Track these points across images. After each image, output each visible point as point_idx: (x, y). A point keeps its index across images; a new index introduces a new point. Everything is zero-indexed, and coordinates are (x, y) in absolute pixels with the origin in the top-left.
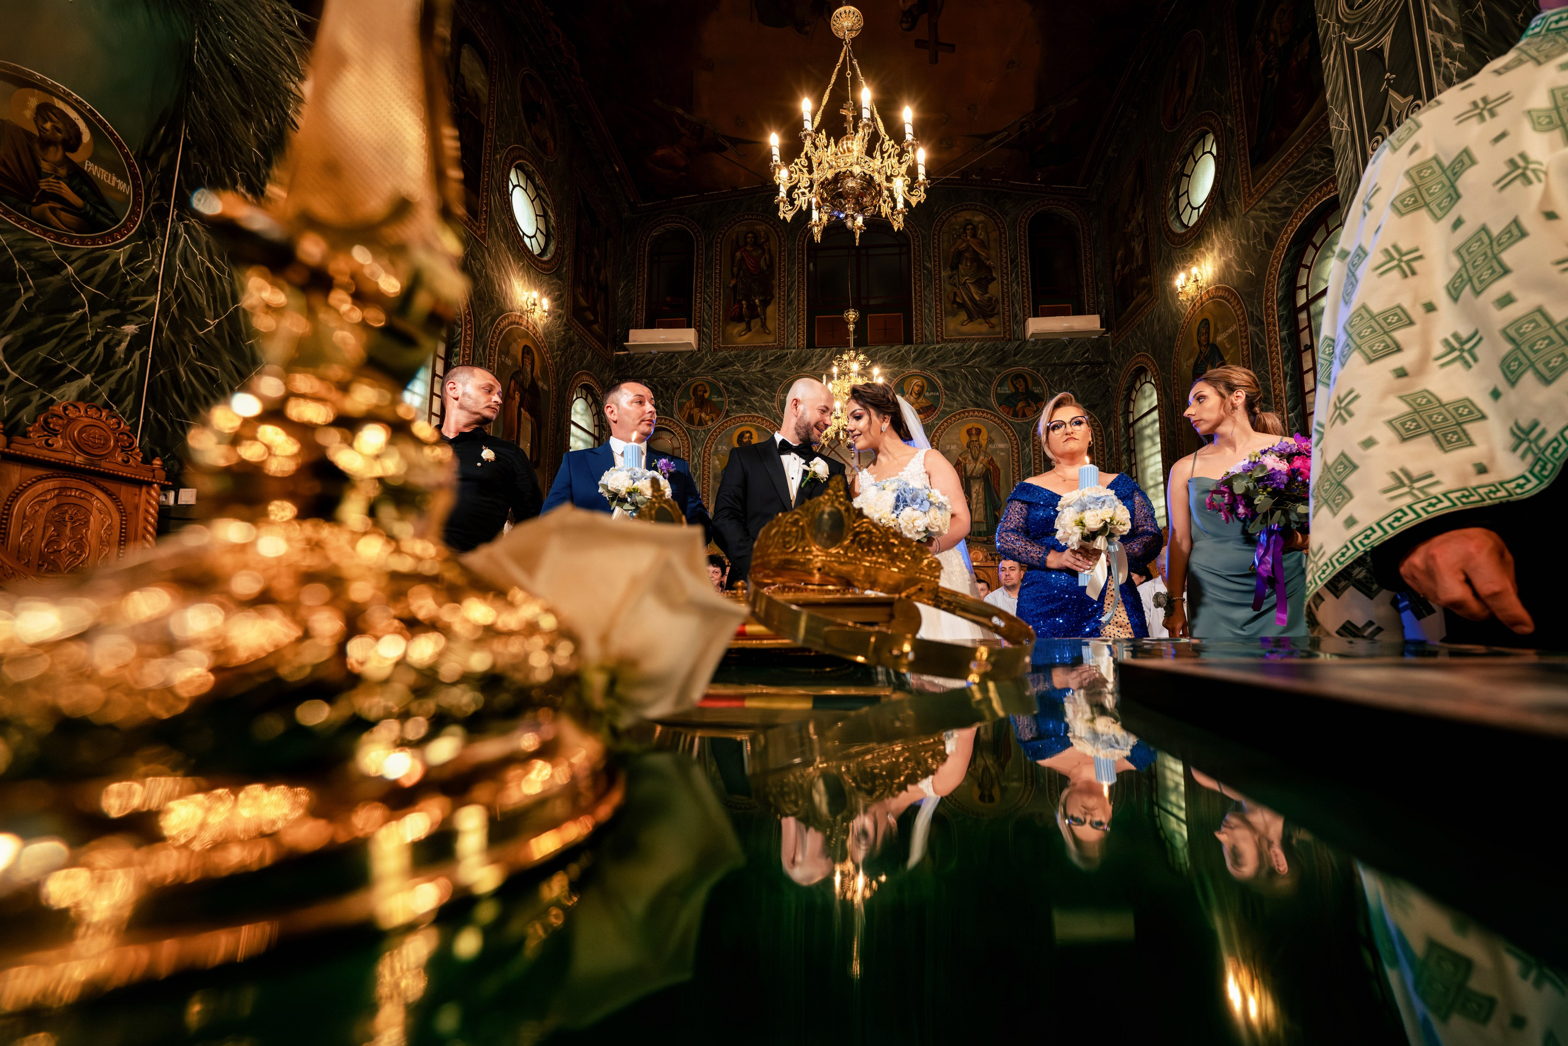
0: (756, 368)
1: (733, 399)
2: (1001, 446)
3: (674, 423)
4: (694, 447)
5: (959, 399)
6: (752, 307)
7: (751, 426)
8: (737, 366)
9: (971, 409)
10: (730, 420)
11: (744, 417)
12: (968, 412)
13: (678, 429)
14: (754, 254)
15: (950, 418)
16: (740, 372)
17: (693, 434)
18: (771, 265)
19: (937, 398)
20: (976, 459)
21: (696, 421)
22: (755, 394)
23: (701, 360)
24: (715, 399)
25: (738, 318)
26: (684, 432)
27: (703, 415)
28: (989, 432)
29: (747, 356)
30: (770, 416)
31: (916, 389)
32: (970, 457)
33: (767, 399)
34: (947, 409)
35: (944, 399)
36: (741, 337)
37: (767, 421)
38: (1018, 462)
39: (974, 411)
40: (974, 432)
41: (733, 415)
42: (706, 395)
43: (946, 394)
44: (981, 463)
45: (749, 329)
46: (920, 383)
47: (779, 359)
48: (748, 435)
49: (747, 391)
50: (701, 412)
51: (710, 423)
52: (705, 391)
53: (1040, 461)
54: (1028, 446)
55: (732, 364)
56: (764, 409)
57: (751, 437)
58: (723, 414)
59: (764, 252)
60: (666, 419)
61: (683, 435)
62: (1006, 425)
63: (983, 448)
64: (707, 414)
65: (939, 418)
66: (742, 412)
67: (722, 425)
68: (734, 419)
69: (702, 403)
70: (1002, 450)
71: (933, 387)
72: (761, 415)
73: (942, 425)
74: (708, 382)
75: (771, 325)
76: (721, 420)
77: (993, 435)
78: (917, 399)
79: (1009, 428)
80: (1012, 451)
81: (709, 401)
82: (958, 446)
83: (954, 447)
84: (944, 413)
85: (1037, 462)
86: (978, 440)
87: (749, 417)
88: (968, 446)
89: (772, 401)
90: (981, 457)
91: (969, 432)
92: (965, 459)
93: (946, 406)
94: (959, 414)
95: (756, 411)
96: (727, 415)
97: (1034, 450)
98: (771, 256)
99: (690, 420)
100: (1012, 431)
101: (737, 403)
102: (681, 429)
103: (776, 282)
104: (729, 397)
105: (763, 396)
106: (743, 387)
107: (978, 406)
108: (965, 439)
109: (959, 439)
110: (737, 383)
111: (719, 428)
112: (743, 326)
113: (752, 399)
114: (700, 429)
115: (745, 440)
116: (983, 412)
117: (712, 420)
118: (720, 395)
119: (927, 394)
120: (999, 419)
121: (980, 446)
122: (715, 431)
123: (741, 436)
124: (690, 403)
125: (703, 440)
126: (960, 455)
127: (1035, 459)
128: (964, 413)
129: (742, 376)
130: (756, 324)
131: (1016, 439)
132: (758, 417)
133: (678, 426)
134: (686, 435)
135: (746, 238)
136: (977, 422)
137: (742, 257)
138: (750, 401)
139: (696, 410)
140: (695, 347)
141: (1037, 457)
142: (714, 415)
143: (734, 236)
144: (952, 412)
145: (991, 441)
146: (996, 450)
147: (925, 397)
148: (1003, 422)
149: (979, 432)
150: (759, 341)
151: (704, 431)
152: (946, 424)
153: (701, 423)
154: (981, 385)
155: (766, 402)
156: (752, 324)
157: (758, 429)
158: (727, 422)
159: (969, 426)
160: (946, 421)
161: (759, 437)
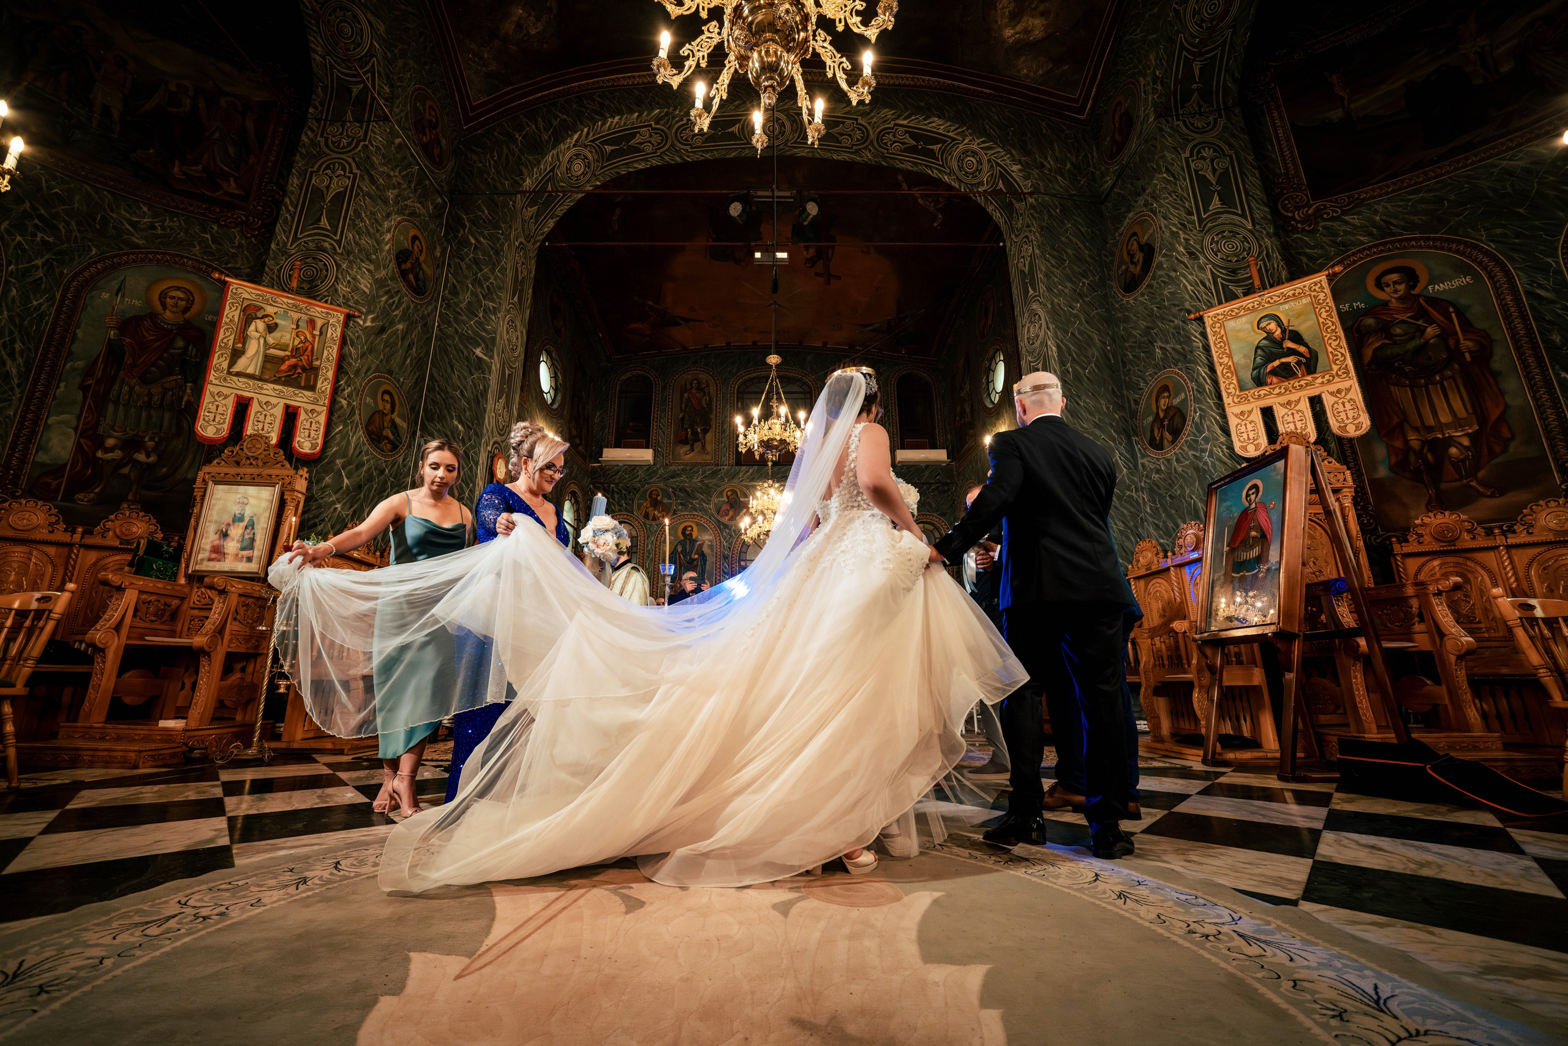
0: (697, 480)
1: (679, 501)
4: (648, 537)
6: (695, 434)
7: (691, 521)
8: (684, 477)
14: (698, 395)
16: (685, 482)
18: (710, 404)
21: (651, 518)
22: (696, 498)
23: (656, 472)
24: (666, 501)
25: (684, 441)
27: (656, 513)
29: (691, 469)
30: (707, 515)
33: (704, 502)
36: (686, 455)
37: (704, 518)
41: (679, 513)
42: (659, 498)
45: (692, 450)
47: (715, 473)
48: (688, 528)
49: (690, 495)
50: (655, 510)
51: (662, 519)
52: (658, 495)
55: (679, 475)
56: (702, 509)
57: (692, 530)
58: (672, 513)
59: (705, 395)
60: (627, 515)
61: (640, 527)
64: (659, 512)
66: (685, 511)
69: (655, 504)
72: (700, 514)
74: (661, 489)
75: (709, 447)
81: (661, 502)
89: (708, 504)
95: (696, 511)
98: (710, 398)
99: (646, 516)
101: (682, 504)
103: (713, 416)
104: (676, 500)
105: (702, 500)
106: (687, 492)
110: (682, 490)
112: (688, 447)
113: (694, 502)
114: (654, 523)
115: (687, 532)
117: (664, 517)
118: (670, 498)
123: (685, 529)
124: (647, 504)
125: (656, 532)
129: (687, 485)
130: (698, 446)
132: (698, 516)
135: (691, 384)
137: (689, 397)
138: (692, 504)
139: (651, 509)
140: (652, 463)
142: (665, 513)
143: (683, 382)
150: (699, 459)
151: (657, 524)
153: (654, 518)
155: (704, 505)
156: (695, 447)
157: (698, 524)
161: (698, 530)
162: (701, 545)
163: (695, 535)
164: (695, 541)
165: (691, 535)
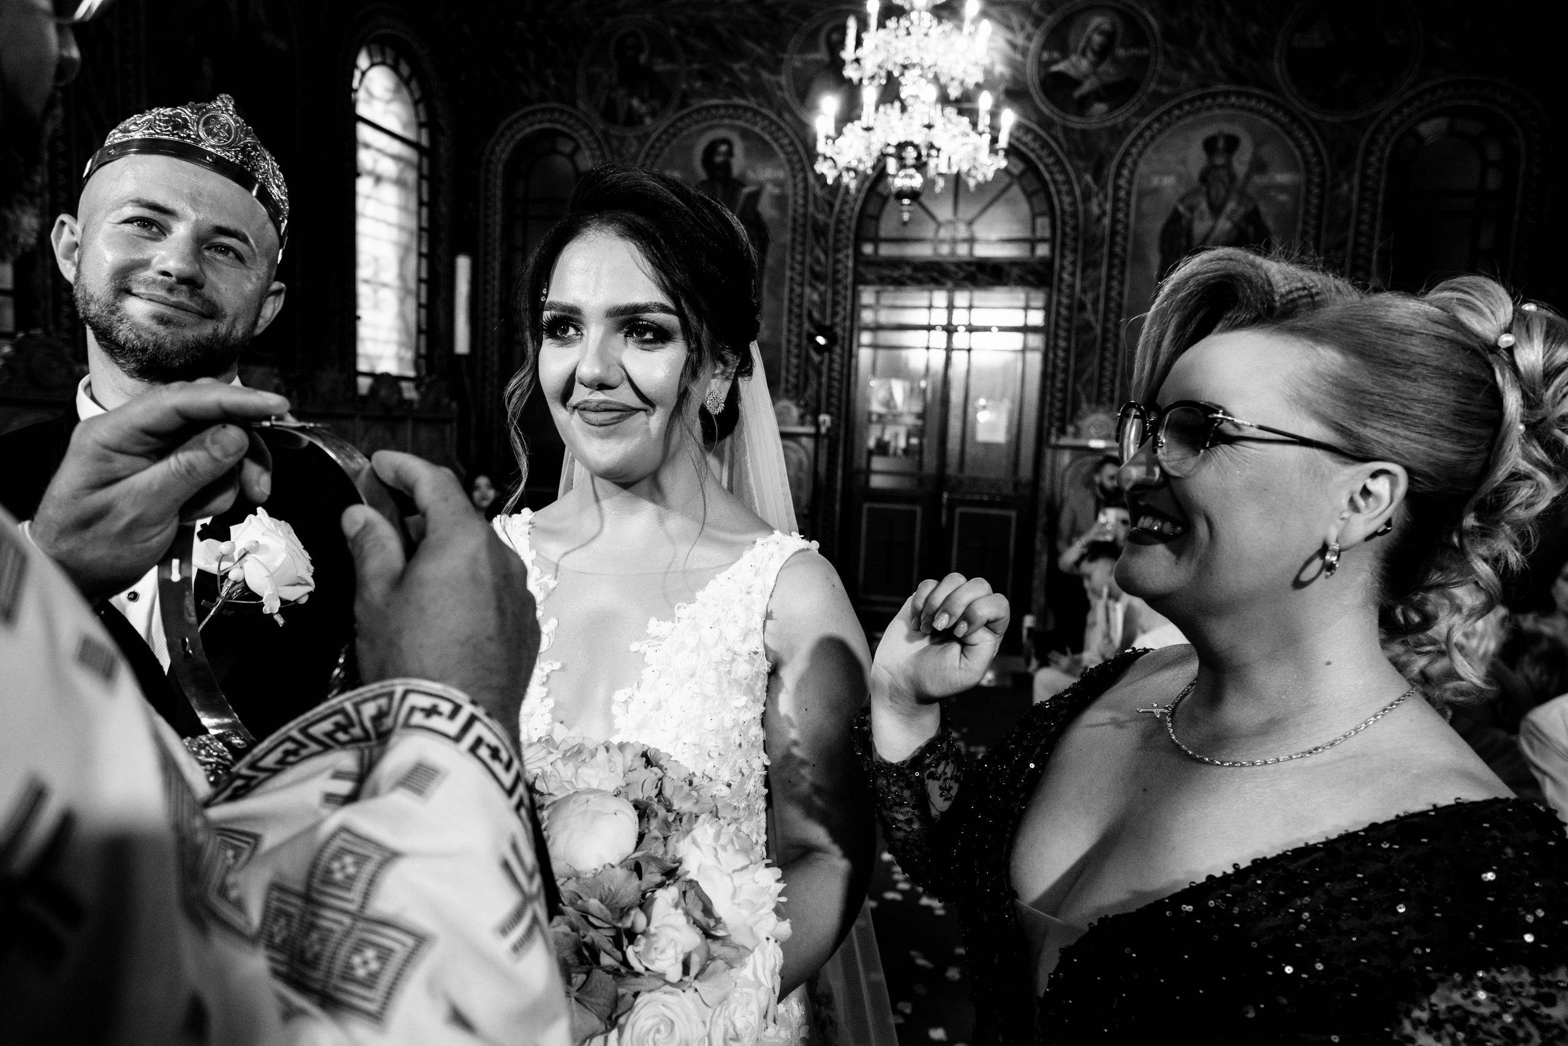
1: (696, 66)
2: (1283, 178)
3: (578, 120)
5: (1195, 63)
7: (732, 128)
9: (1221, 87)
10: (689, 115)
11: (717, 107)
12: (1214, 95)
13: (585, 132)
15: (1168, 112)
17: (615, 143)
19: (1142, 64)
20: (1216, 210)
21: (622, 115)
22: (739, 54)
24: (660, 66)
26: (597, 140)
27: (635, 103)
28: (1258, 145)
30: (770, 105)
31: (1097, 39)
32: (1204, 206)
33: (765, 67)
34: (1165, 90)
35: (1159, 66)
37: (765, 117)
38: (1319, 217)
39: (1227, 94)
40: (1221, 143)
41: (696, 103)
42: (643, 58)
43: (1166, 53)
44: (1229, 218)
46: (1106, 27)
48: (723, 148)
49: (725, 47)
50: (631, 95)
51: (648, 121)
52: (640, 49)
53: (1373, 217)
54: (1348, 179)
56: (759, 90)
57: (730, 153)
58: (675, 102)
60: (562, 112)
61: (594, 146)
62: (1302, 127)
63: (1239, 184)
64: (643, 101)
65: (1143, 112)
66: (712, 96)
67: (673, 125)
68: (698, 111)
69: (633, 76)
70: (1283, 188)
71: (1137, 34)
72: (752, 103)
73: (1149, 127)
76: (671, 116)
77: (1266, 151)
78: (1095, 65)
79: (1309, 135)
80: (1308, 191)
81: (647, 70)
82: (1179, 177)
83: (1169, 181)
84: (1157, 98)
85: (1366, 217)
86: (1228, 166)
87: (727, 107)
88: (1204, 177)
89: (776, 70)
90: (1231, 206)
91: (1210, 146)
92: (1192, 209)
93: (1162, 81)
94: (1191, 101)
95: (742, 95)
96: (684, 104)
97: (1363, 188)
99: (610, 113)
100: (1314, 144)
101: (704, 75)
102: (592, 133)
104: (689, 62)
105: (759, 61)
106: (717, 37)
107: (1235, 77)
108: (1196, 159)
109: (1183, 162)
110: (705, 29)
111: (665, 131)
113: (736, 66)
114: (630, 134)
115: (719, 159)
116: (1249, 96)
117: (653, 114)
118: (671, 58)
119: (1121, 52)
120: (1287, 112)
121: (1232, 178)
122: (658, 139)
123: (711, 150)
124: (609, 75)
126: (1182, 200)
127: (1361, 211)
128: (1202, 98)
129: (716, 14)
131: (1320, 163)
132: (746, 109)
133: (586, 126)
134: (600, 147)
136: (1231, 120)
138: (731, 72)
139: (621, 92)
141: (1366, 205)
142: (656, 103)
144: (1172, 96)
145: (1258, 166)
146: (1268, 188)
147: (1116, 62)
148: (1294, 119)
149: (1232, 143)
151: (638, 138)
152: (1156, 126)
153: (633, 120)
154: (1254, 28)
155: (765, 75)
157: (745, 134)
158: (681, 119)
159: (1210, 131)
160: (1158, 119)
161: (748, 152)
162: (755, 197)
163: (738, 163)
164: (740, 183)
165: (727, 166)
